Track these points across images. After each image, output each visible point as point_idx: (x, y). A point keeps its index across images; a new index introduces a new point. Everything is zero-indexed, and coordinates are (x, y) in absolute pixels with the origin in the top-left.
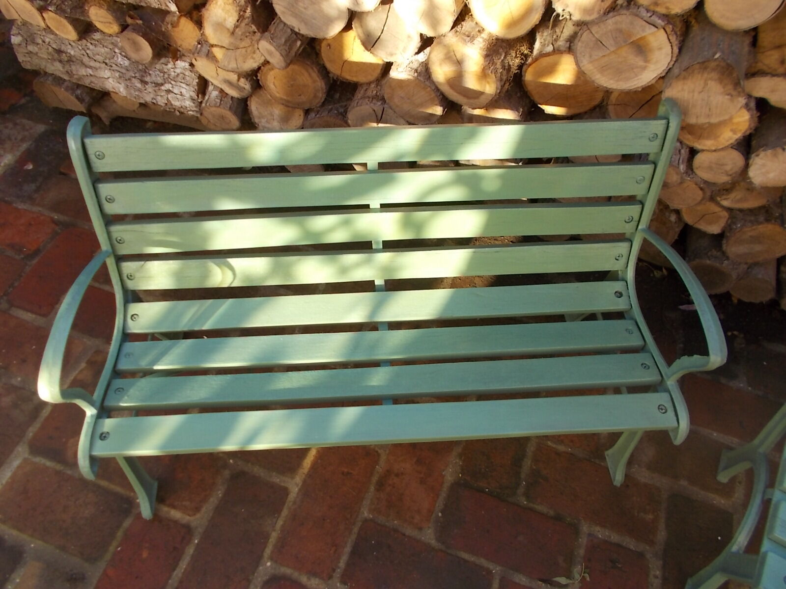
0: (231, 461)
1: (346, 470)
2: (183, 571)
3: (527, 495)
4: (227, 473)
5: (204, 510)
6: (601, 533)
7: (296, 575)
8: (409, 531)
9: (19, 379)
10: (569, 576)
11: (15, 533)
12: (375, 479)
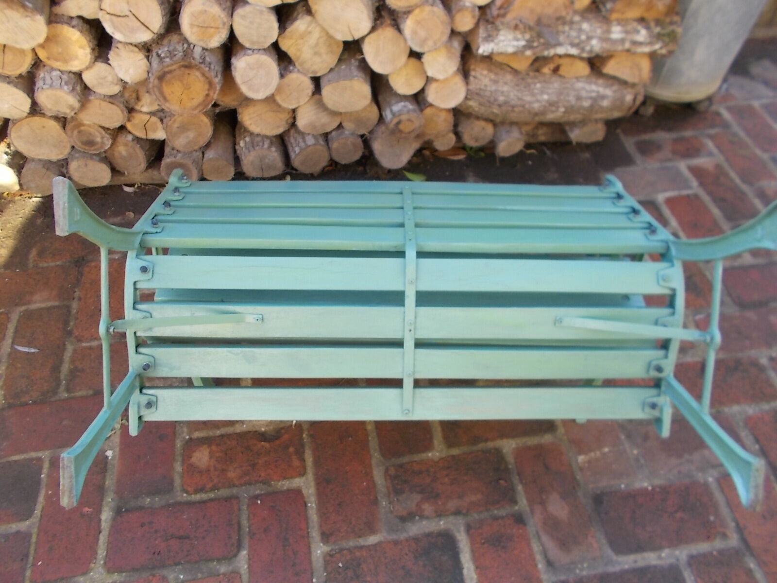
3: (68, 390)
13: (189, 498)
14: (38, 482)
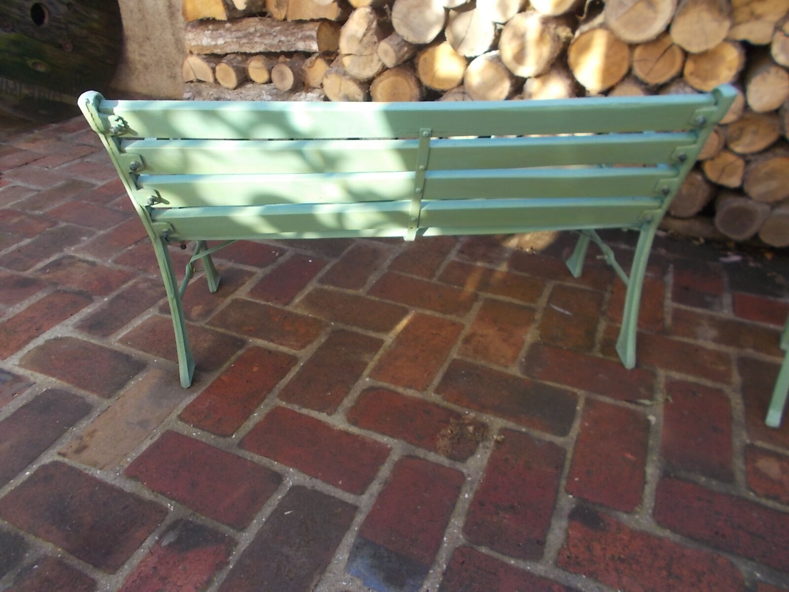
0: (333, 324)
1: (434, 332)
2: (289, 380)
4: (329, 330)
5: (309, 347)
6: (677, 376)
7: (392, 387)
8: (495, 367)
9: (155, 276)
10: (651, 397)
11: (141, 353)
12: (461, 337)
13: (758, 500)
14: (573, 412)
